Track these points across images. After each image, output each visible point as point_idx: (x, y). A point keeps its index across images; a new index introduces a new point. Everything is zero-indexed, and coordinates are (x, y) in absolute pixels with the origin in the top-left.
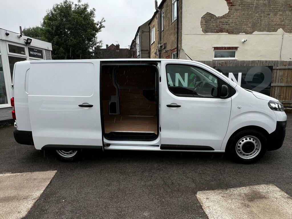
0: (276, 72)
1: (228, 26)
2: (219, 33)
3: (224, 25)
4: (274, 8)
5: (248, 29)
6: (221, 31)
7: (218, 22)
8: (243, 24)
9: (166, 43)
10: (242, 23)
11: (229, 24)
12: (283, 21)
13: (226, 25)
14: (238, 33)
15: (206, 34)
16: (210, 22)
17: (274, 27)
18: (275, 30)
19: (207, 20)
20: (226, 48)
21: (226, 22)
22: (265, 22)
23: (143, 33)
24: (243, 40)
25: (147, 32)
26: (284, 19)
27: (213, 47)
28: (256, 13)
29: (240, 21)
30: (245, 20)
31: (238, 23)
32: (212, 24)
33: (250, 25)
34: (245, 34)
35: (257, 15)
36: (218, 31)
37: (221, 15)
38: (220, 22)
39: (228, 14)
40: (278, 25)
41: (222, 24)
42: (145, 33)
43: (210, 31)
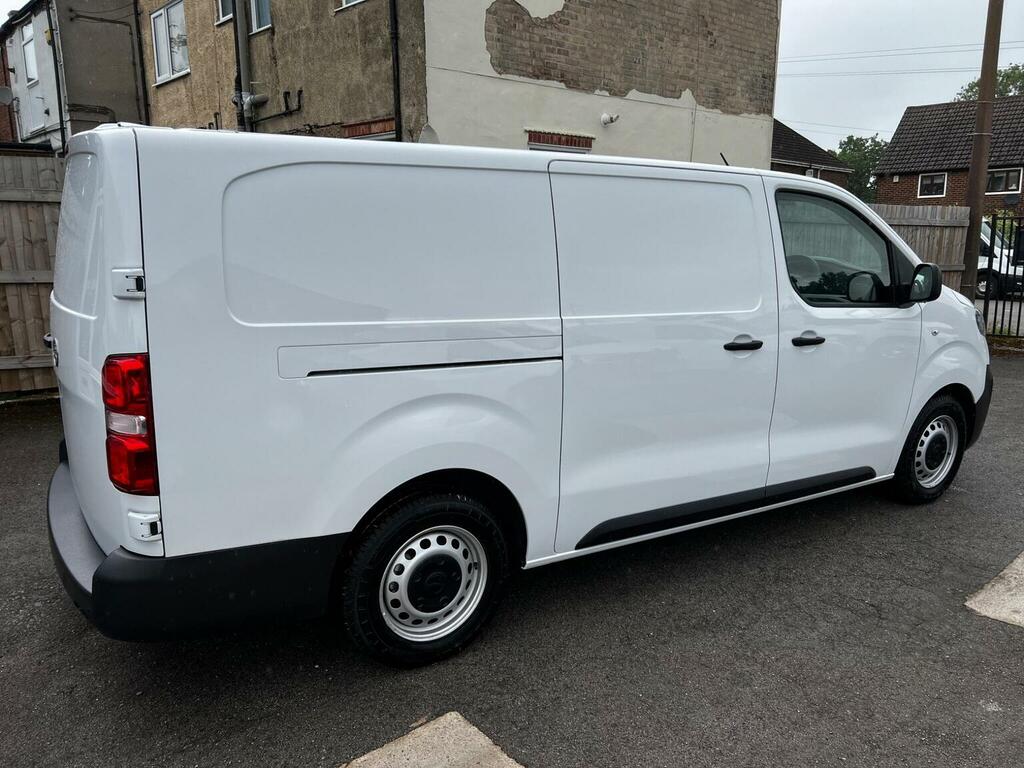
1: (563, 57)
2: (541, 82)
3: (552, 51)
4: (672, 21)
5: (614, 77)
6: (543, 72)
7: (537, 38)
8: (603, 60)
9: (300, 92)
10: (599, 53)
11: (566, 53)
12: (691, 67)
13: (559, 52)
14: (590, 88)
15: (503, 76)
16: (513, 33)
17: (674, 81)
18: (676, 94)
19: (503, 23)
20: (563, 138)
21: (558, 44)
22: (653, 61)
23: (72, 19)
24: (605, 116)
25: (102, 20)
26: (692, 60)
27: (526, 131)
28: (633, 28)
29: (595, 45)
30: (606, 47)
31: (588, 51)
32: (519, 42)
33: (619, 65)
34: (607, 94)
35: (634, 33)
36: (537, 73)
37: (544, 15)
38: (543, 39)
39: (561, 13)
40: (681, 77)
41: (548, 50)
42: (82, 23)
43: (516, 67)
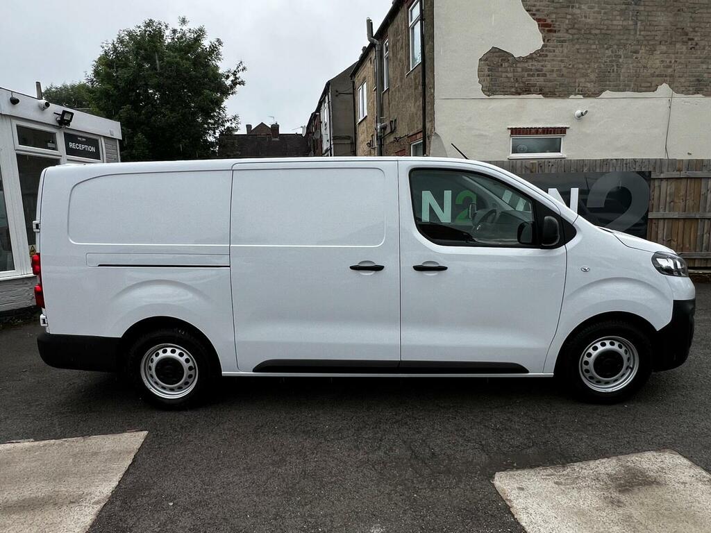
0: (660, 186)
1: (542, 79)
2: (521, 96)
3: (533, 75)
4: (647, 38)
5: (588, 85)
6: (526, 90)
7: (520, 70)
8: (578, 75)
9: (395, 120)
10: (573, 71)
11: (545, 75)
12: (670, 67)
13: (538, 75)
14: (565, 94)
15: (491, 97)
16: (500, 69)
17: (649, 79)
18: (652, 88)
19: (492, 65)
20: (540, 130)
21: (537, 70)
22: (628, 68)
23: (337, 96)
24: (578, 112)
25: (347, 94)
26: (671, 62)
27: (508, 129)
28: (607, 49)
29: (571, 66)
30: (581, 66)
31: (565, 71)
32: (504, 75)
33: (593, 77)
34: (581, 97)
35: (609, 52)
36: (519, 91)
37: (525, 54)
38: (524, 70)
39: (542, 50)
40: (658, 76)
41: (528, 75)
42: (341, 97)
43: (502, 90)
